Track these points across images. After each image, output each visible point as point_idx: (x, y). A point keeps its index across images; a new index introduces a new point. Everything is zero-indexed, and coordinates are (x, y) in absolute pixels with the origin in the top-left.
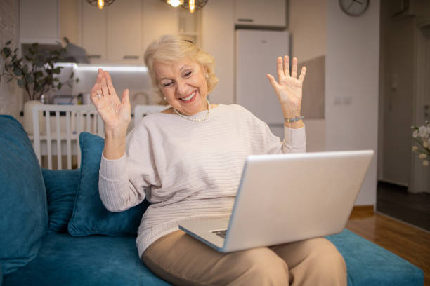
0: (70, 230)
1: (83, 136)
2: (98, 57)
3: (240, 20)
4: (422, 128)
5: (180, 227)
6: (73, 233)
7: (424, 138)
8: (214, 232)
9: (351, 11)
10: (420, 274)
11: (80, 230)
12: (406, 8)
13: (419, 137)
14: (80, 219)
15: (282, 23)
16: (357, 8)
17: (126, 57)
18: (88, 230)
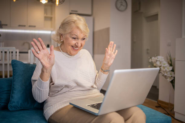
0: (9, 108)
1: (13, 61)
2: (6, 25)
3: (72, 11)
4: (153, 58)
5: (70, 104)
6: (11, 110)
7: (154, 62)
8: (88, 106)
9: (120, 9)
10: (170, 119)
11: (14, 108)
12: (140, 9)
13: (152, 62)
14: (14, 102)
15: (90, 13)
16: (122, 8)
17: (19, 26)
18: (18, 108)
